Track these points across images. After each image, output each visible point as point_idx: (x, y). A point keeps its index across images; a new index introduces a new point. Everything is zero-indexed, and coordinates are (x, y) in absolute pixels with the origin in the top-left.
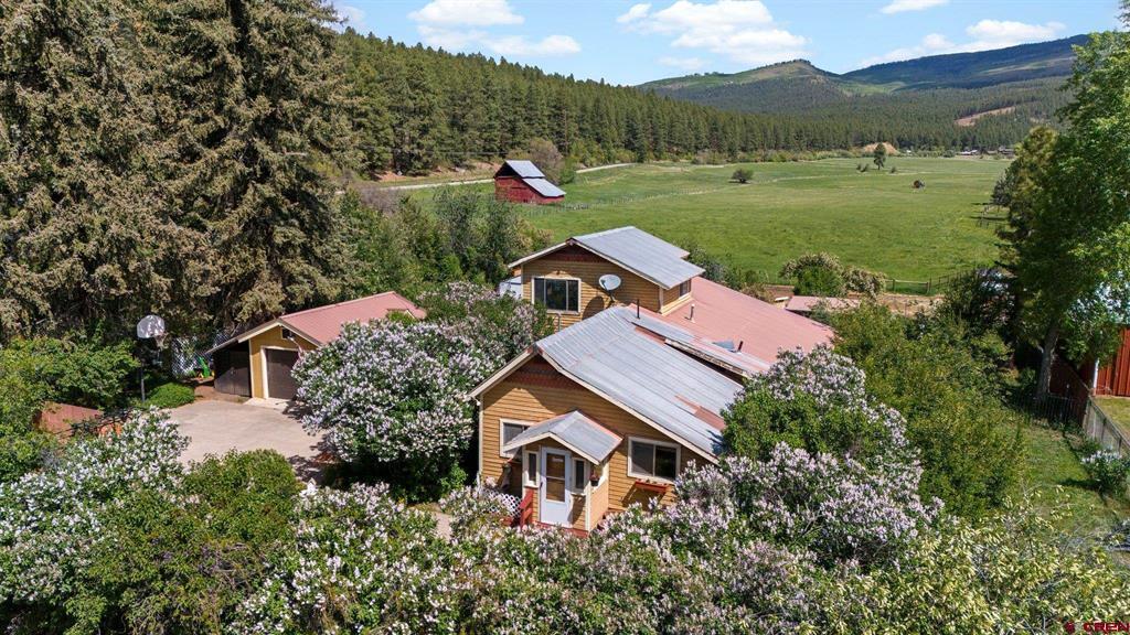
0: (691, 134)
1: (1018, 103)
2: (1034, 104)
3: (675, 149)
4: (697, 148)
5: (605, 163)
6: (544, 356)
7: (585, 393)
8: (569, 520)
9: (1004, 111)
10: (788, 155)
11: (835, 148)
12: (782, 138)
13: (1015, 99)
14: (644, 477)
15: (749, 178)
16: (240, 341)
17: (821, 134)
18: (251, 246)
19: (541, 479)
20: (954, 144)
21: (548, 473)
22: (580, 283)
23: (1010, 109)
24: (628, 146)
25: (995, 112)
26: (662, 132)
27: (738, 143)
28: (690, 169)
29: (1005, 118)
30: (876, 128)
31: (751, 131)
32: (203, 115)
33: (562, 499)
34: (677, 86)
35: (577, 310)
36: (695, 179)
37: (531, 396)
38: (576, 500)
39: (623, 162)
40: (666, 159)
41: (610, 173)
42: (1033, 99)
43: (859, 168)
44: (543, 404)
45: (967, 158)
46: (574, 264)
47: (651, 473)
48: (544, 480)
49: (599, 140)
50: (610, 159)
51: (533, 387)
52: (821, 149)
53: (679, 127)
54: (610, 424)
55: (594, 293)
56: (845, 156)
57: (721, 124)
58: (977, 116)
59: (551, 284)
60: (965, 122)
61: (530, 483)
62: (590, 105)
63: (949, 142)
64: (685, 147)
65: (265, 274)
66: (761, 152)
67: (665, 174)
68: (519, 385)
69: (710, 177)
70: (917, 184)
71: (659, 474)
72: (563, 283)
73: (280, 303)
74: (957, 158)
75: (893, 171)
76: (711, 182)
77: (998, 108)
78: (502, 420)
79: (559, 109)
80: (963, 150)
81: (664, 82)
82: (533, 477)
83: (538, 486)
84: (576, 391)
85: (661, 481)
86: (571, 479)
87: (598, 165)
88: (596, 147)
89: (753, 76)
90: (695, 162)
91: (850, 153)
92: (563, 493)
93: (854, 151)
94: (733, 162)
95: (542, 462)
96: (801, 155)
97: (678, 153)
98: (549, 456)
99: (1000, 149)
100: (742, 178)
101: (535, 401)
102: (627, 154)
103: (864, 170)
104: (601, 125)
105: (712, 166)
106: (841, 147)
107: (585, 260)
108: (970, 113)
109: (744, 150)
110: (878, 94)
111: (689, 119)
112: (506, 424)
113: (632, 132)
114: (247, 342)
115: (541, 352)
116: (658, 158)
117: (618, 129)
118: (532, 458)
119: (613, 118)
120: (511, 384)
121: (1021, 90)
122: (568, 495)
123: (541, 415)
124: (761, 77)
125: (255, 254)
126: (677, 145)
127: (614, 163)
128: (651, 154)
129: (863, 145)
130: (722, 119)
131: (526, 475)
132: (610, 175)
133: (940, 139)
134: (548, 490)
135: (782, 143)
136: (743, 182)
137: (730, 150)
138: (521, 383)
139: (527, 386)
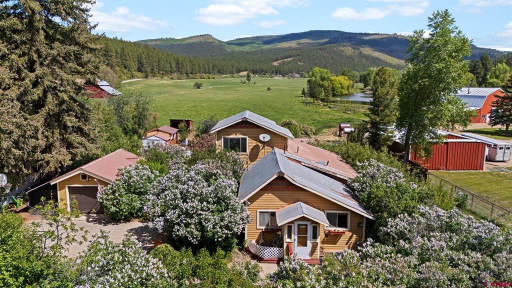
0: (168, 65)
1: (294, 56)
2: (299, 57)
3: (161, 72)
4: (171, 72)
5: (130, 79)
6: (285, 176)
7: (306, 192)
8: (309, 255)
9: (289, 59)
10: (211, 76)
11: (229, 73)
12: (207, 68)
13: (292, 55)
14: (333, 229)
15: (201, 86)
16: (52, 184)
17: (222, 67)
18: (50, 129)
19: (295, 237)
20: (273, 72)
21: (298, 234)
22: (248, 139)
23: (291, 59)
24: (139, 70)
25: (286, 60)
26: (155, 64)
27: (189, 71)
28: (171, 82)
29: (289, 62)
30: (243, 66)
31: (194, 65)
32: (23, 52)
33: (306, 245)
34: (153, 43)
35: (246, 151)
36: (177, 86)
37: (274, 197)
38: (313, 245)
39: (138, 78)
40: (157, 77)
41: (135, 83)
42: (298, 55)
43: (242, 82)
44: (281, 200)
45: (278, 78)
46: (245, 130)
47: (336, 226)
48: (296, 237)
49: (125, 67)
50: (132, 77)
51: (275, 192)
52: (223, 74)
53: (162, 62)
54: (316, 206)
55: (255, 143)
56: (233, 77)
57: (181, 61)
58: (279, 61)
59: (232, 140)
60: (275, 64)
61: (289, 240)
62: (119, 50)
63: (271, 72)
64: (166, 71)
65: (57, 144)
66: (198, 74)
67: (162, 84)
68: (268, 192)
69: (183, 86)
70: (269, 89)
71: (339, 226)
72: (239, 139)
73: (70, 160)
74: (275, 78)
75: (255, 84)
76: (185, 88)
77: (286, 58)
78: (259, 211)
79: (107, 52)
80: (276, 75)
81: (147, 41)
82: (290, 237)
83: (293, 241)
84: (301, 192)
85: (341, 229)
86: (310, 235)
87: (128, 79)
88: (125, 71)
89: (188, 41)
90: (172, 79)
91: (235, 76)
92: (306, 243)
93: (236, 75)
94: (188, 79)
95: (295, 229)
96: (215, 76)
97: (163, 74)
98: (299, 225)
99: (290, 75)
100: (198, 86)
101: (277, 199)
102: (140, 74)
103: (244, 83)
104: (126, 60)
105: (179, 81)
106: (231, 73)
107: (250, 128)
108: (277, 60)
109: (191, 73)
110: (241, 51)
111: (166, 59)
112: (260, 212)
113: (140, 63)
114: (56, 184)
115: (284, 174)
116: (154, 76)
117: (134, 61)
118: (290, 228)
119: (131, 57)
120: (263, 192)
121: (293, 51)
122: (309, 243)
123: (280, 205)
124: (191, 41)
125: (53, 133)
126: (162, 70)
127: (135, 78)
128: (150, 75)
129: (239, 72)
130: (181, 59)
131: (286, 236)
132: (136, 84)
133: (268, 71)
134: (298, 242)
135: (207, 71)
136: (199, 88)
137: (186, 73)
138: (269, 191)
139: (273, 192)
